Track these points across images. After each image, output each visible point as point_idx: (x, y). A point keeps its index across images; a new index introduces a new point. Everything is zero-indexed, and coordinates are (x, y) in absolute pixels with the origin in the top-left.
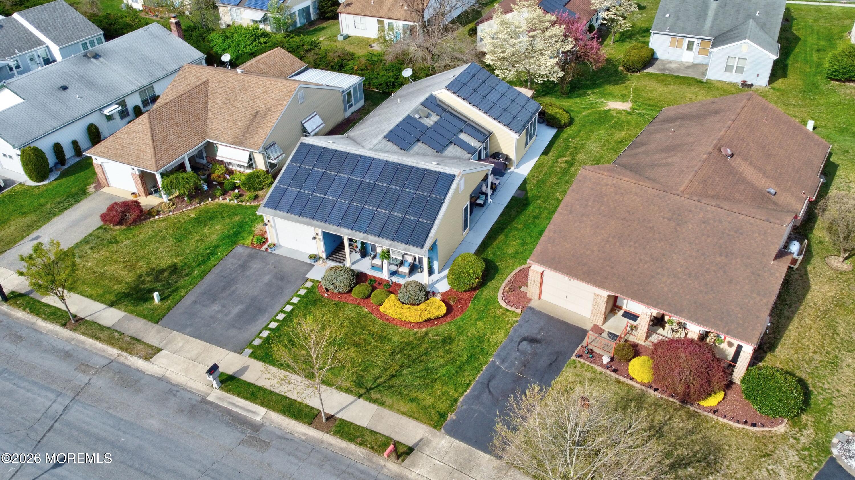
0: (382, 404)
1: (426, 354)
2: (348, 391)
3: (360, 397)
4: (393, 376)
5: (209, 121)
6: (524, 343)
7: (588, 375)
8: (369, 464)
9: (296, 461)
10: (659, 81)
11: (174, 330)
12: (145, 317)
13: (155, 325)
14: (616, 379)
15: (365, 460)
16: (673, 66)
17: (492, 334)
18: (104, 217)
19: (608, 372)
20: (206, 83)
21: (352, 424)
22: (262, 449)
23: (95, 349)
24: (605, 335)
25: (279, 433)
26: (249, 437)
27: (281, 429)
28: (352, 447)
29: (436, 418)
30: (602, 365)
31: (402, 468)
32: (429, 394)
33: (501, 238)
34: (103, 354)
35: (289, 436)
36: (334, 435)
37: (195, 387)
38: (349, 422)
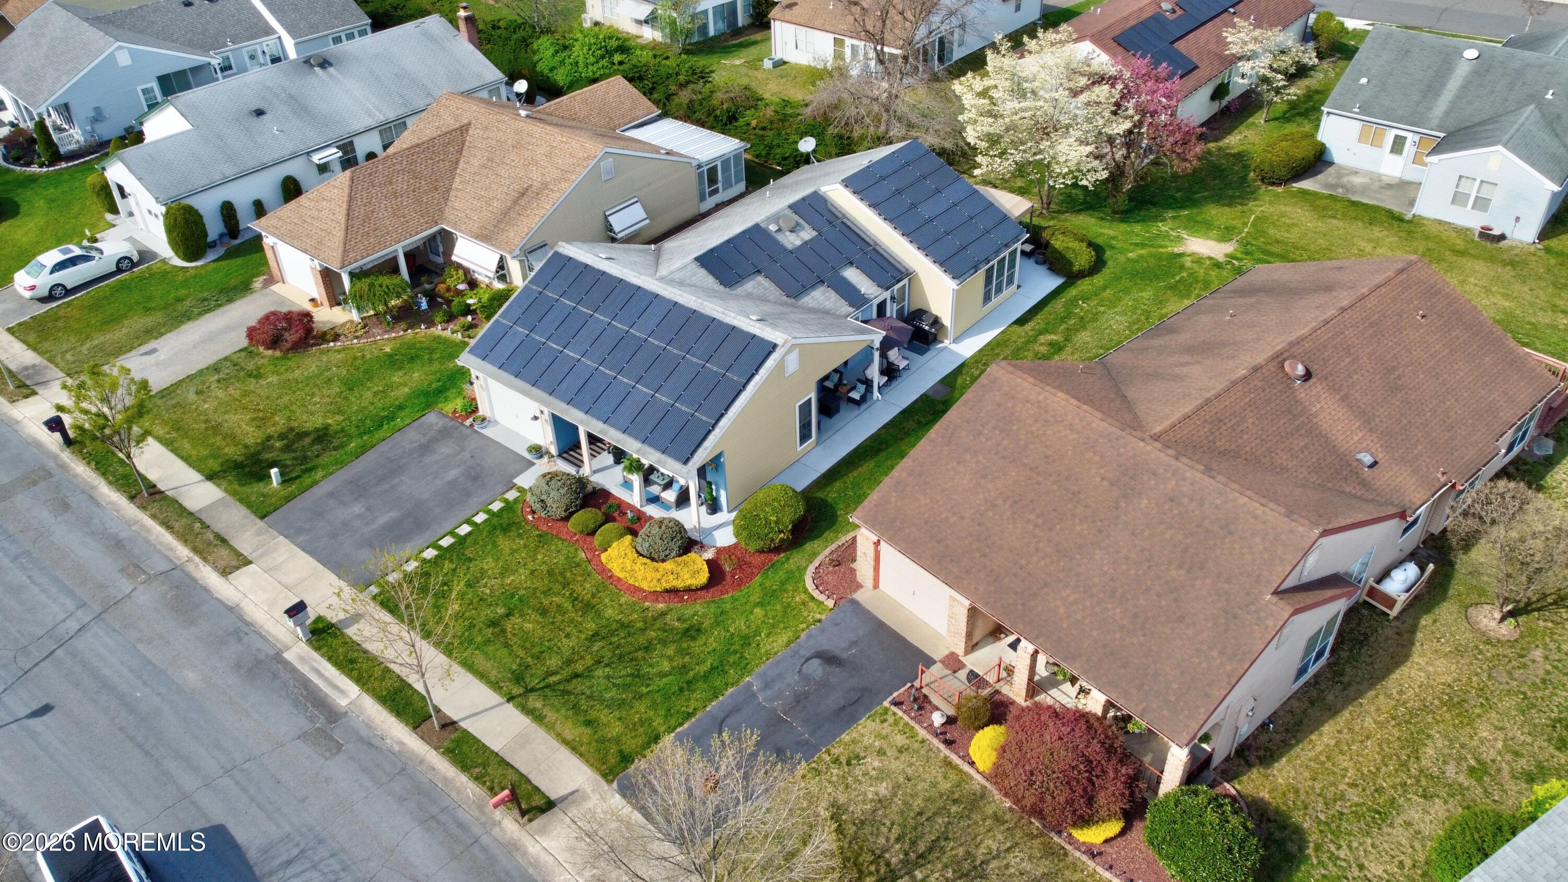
0: (537, 717)
1: (648, 648)
2: (495, 686)
3: (510, 699)
4: (576, 676)
5: (452, 193)
6: (816, 662)
7: (900, 740)
8: (476, 813)
9: (367, 783)
10: (1314, 207)
11: (281, 534)
12: (249, 505)
13: (258, 521)
14: (946, 757)
15: (473, 807)
16: (1357, 180)
17: (768, 635)
18: (251, 333)
19: (936, 742)
20: (464, 129)
21: (478, 741)
22: (328, 754)
23: (161, 543)
24: (962, 674)
25: (364, 732)
26: (319, 729)
27: (370, 727)
28: (462, 780)
29: (613, 760)
30: (930, 728)
31: (524, 832)
32: (620, 719)
33: (867, 467)
34: (169, 553)
35: (374, 741)
36: (443, 753)
37: (274, 632)
38: (474, 738)
